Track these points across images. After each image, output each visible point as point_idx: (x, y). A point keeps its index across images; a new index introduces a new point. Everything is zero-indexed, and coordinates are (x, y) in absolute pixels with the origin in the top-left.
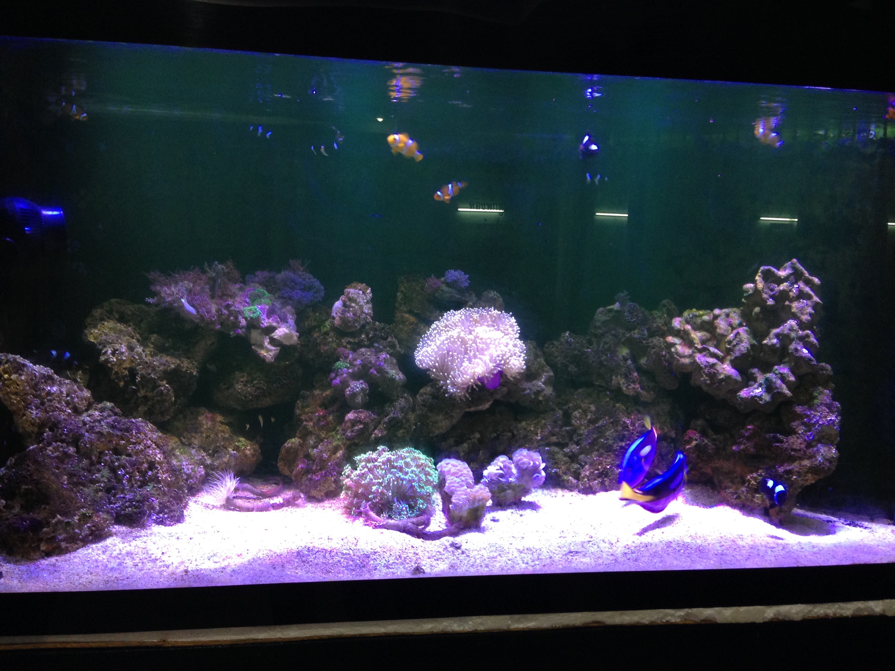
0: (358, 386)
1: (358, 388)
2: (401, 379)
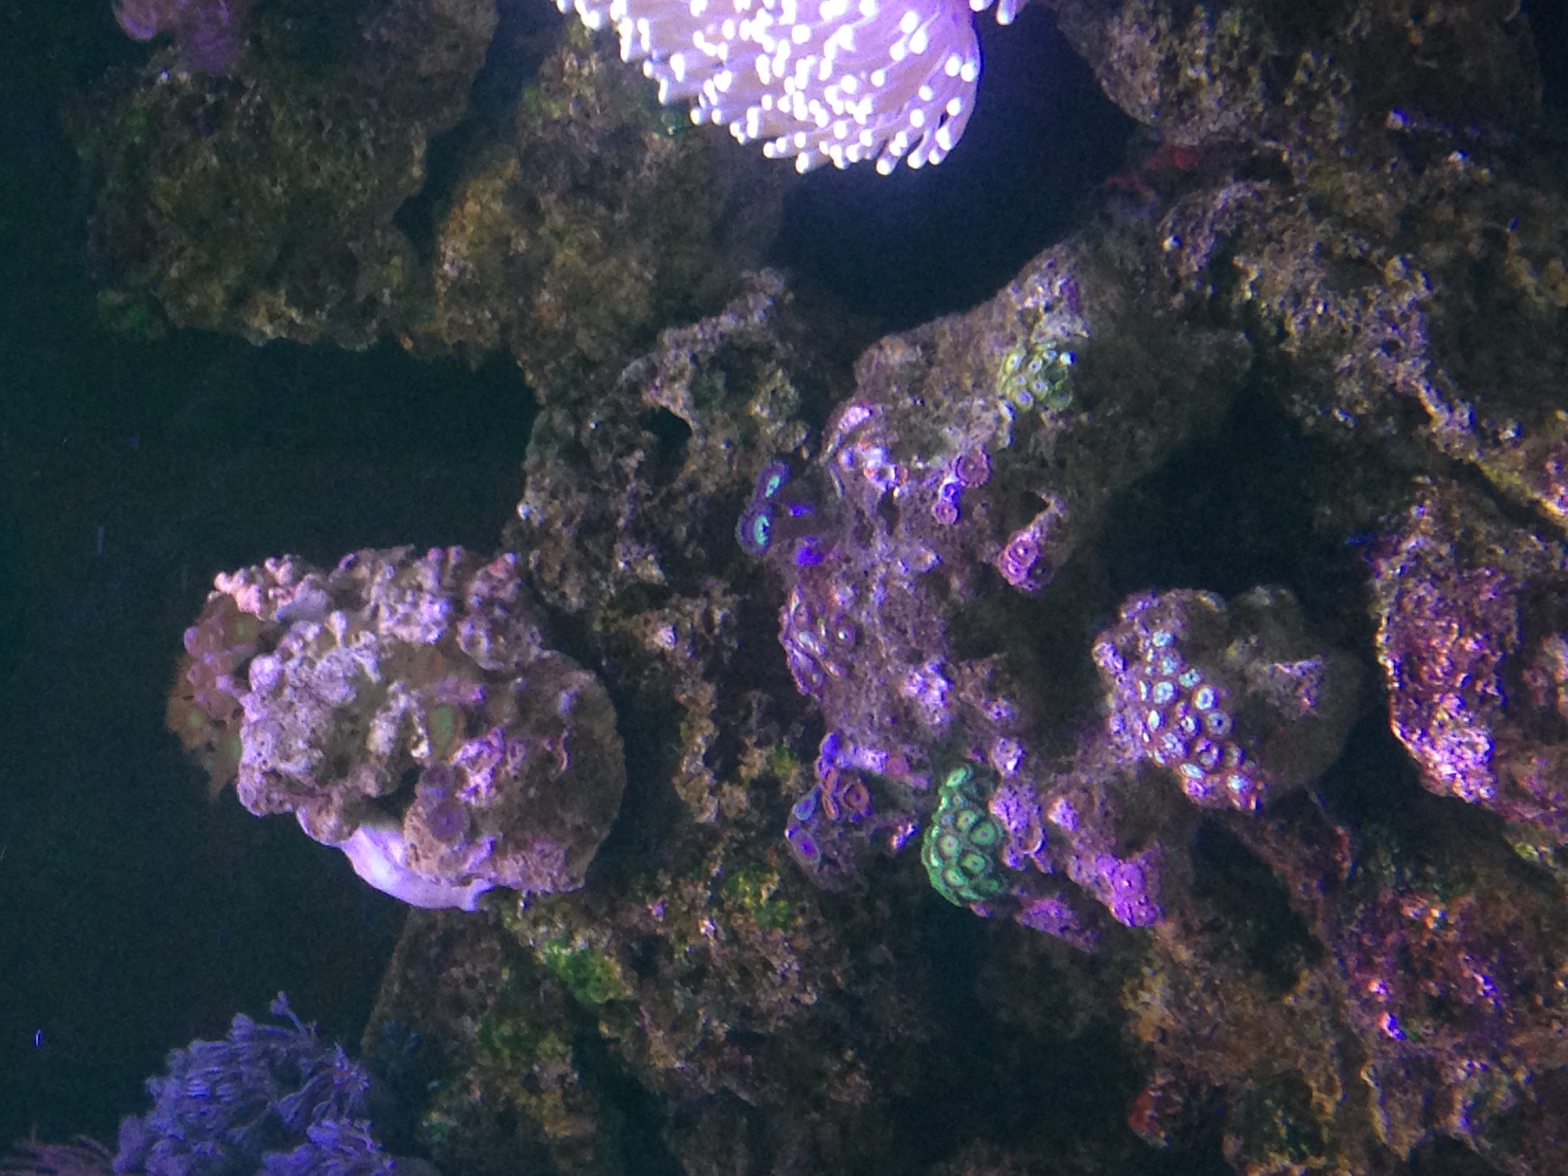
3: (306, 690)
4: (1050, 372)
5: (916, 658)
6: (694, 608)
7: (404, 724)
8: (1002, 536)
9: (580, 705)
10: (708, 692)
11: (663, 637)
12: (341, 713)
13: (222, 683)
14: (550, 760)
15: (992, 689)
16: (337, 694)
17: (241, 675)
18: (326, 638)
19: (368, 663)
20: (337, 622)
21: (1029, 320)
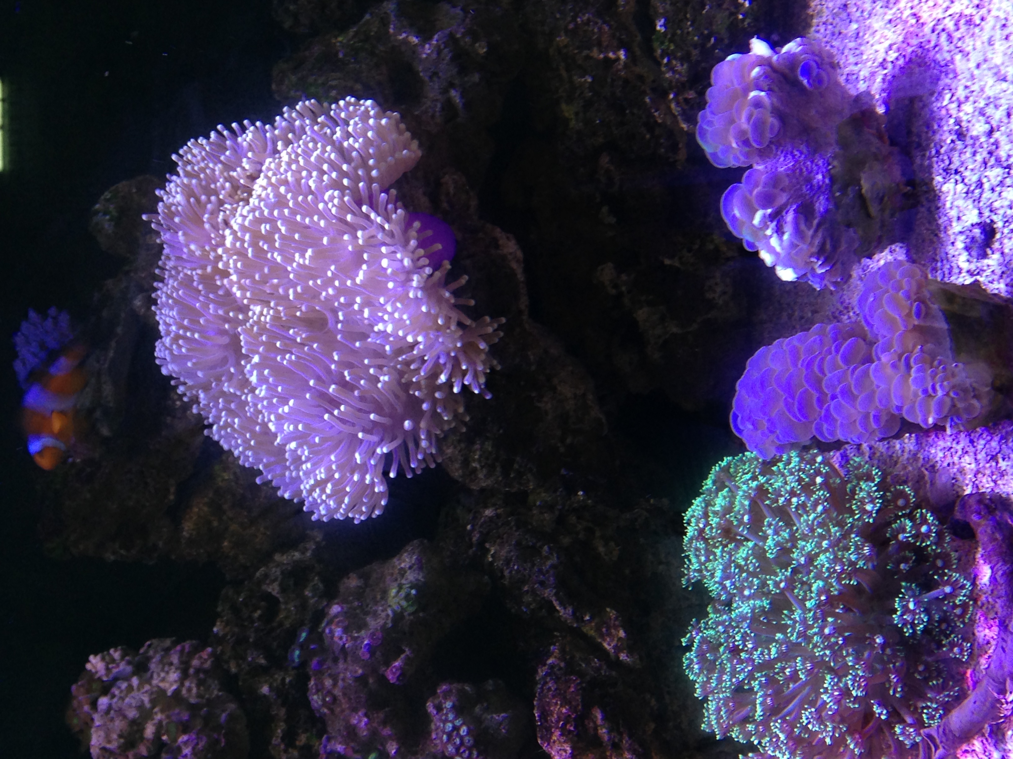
0: (449, 726)
1: (456, 728)
2: (419, 560)
3: (121, 712)
4: (407, 597)
5: (355, 710)
6: (278, 677)
7: (159, 726)
8: (387, 664)
9: (231, 717)
10: (282, 712)
11: (265, 689)
12: (133, 722)
13: (86, 708)
14: (217, 741)
15: (384, 723)
16: (132, 714)
17: (94, 704)
18: (130, 688)
19: (146, 699)
20: (135, 681)
21: (402, 573)
